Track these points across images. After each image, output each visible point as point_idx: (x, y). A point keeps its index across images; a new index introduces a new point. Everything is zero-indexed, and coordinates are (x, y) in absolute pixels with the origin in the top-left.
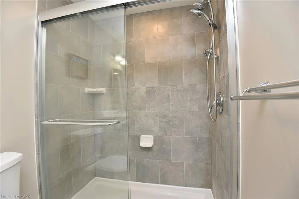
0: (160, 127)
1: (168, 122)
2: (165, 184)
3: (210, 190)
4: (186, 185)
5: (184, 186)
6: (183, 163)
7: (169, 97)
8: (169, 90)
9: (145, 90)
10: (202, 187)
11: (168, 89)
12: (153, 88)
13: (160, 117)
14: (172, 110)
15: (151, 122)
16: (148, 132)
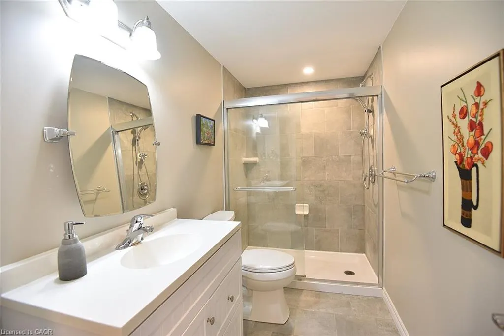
0: (315, 196)
1: (323, 191)
2: (319, 250)
3: (364, 254)
4: (341, 250)
5: (338, 252)
6: (338, 230)
7: (325, 167)
8: (325, 161)
9: (300, 160)
10: (356, 252)
11: (323, 159)
12: (308, 157)
13: (316, 187)
14: (327, 180)
15: (307, 191)
16: (302, 201)
